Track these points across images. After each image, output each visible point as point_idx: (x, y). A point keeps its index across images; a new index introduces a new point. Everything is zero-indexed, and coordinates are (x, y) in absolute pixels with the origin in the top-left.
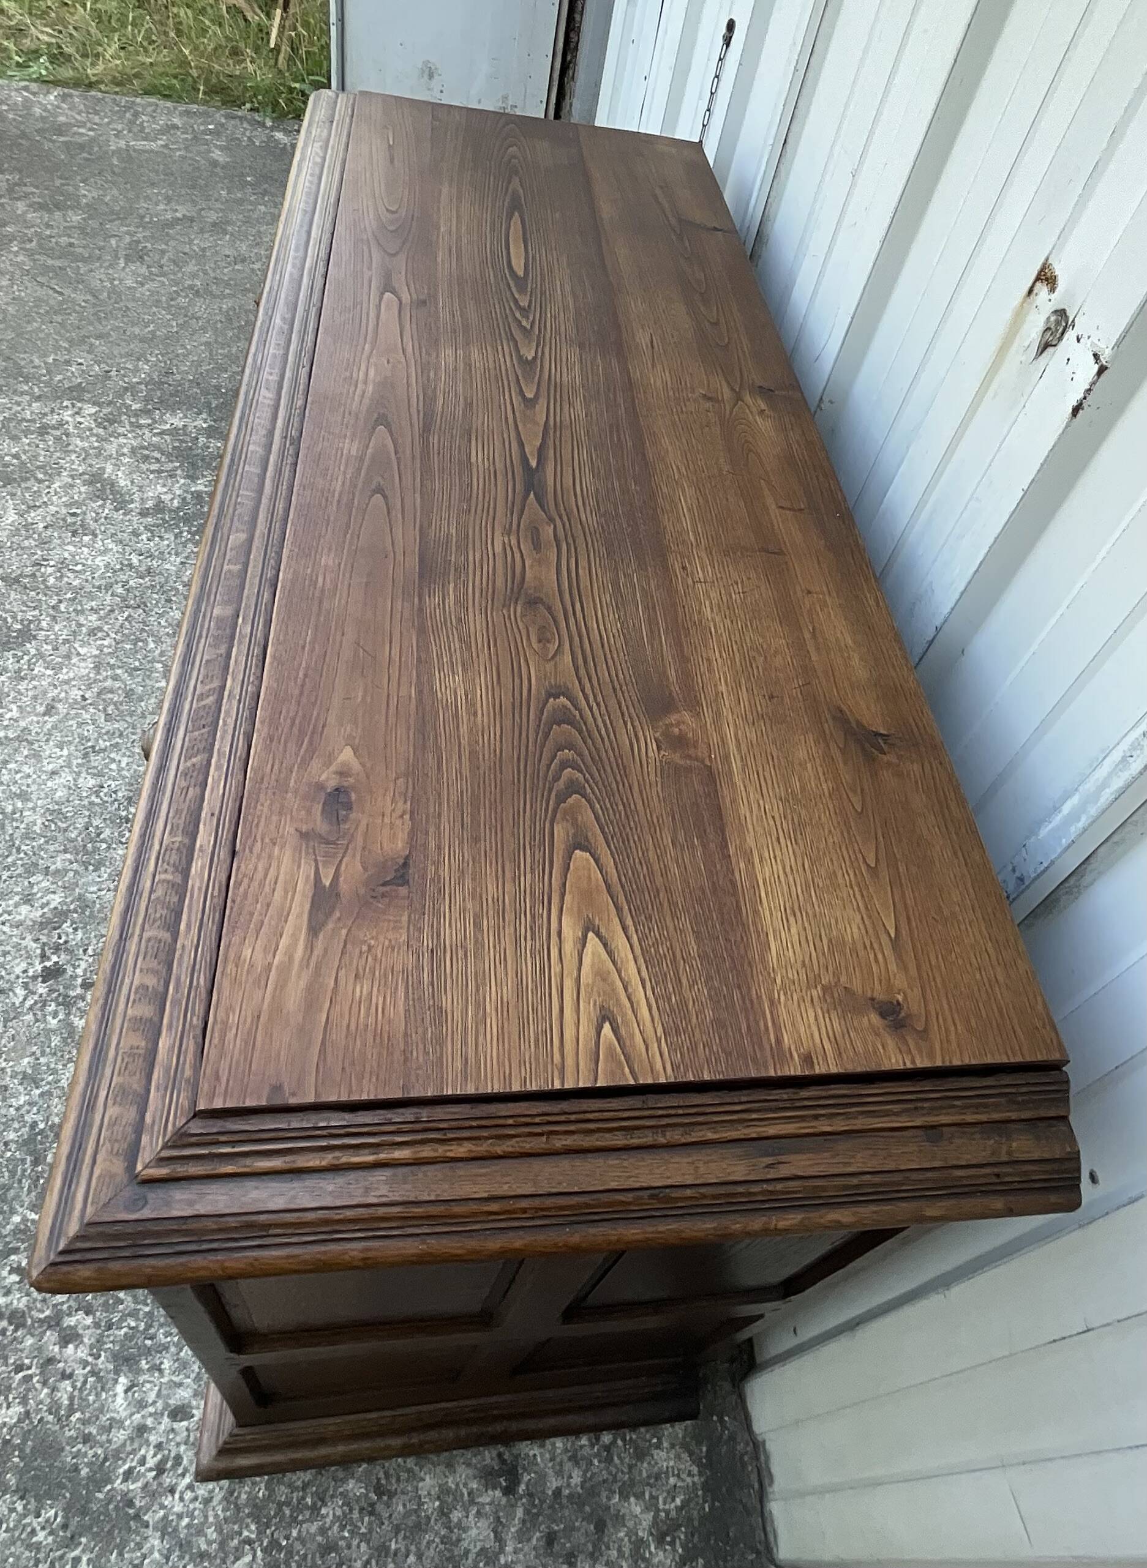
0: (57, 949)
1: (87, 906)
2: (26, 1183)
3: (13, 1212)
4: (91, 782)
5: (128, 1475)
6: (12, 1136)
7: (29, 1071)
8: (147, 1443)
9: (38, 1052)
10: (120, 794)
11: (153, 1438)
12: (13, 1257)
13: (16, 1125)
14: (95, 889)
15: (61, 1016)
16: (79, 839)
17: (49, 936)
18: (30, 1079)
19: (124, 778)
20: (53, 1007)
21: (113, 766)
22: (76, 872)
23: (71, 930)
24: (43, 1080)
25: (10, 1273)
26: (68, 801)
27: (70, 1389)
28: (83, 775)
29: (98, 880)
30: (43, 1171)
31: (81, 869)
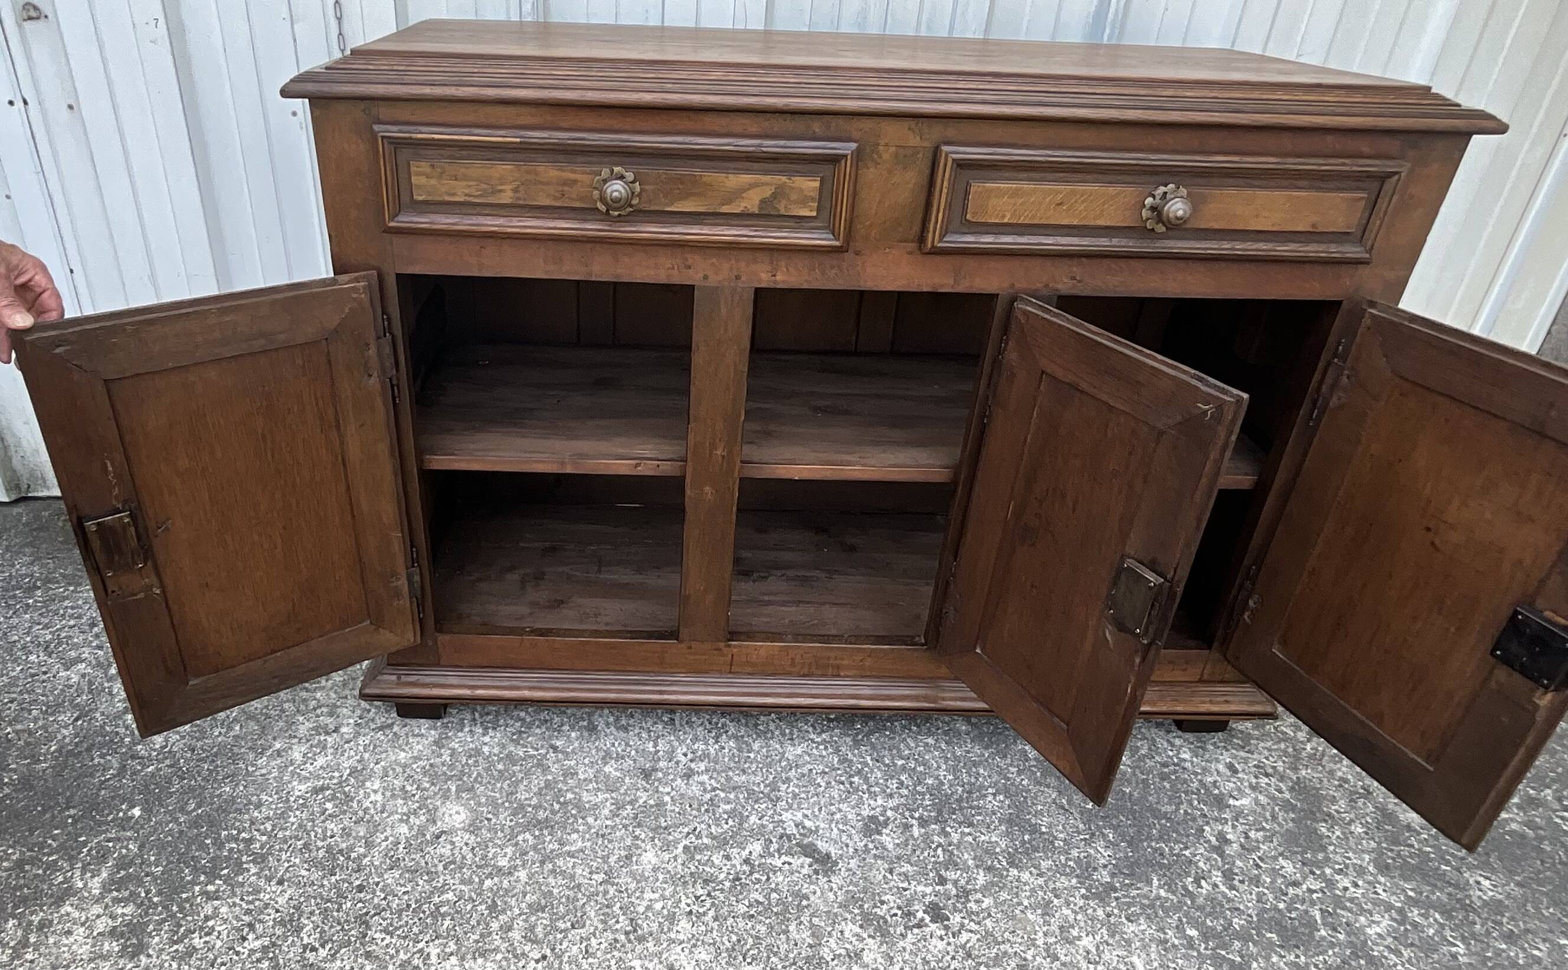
0: (909, 914)
1: (853, 897)
2: (1134, 893)
3: (1159, 897)
4: (684, 924)
5: (1280, 791)
6: (1100, 912)
7: (1039, 911)
8: (1257, 783)
9: (1020, 908)
10: (700, 892)
11: (1254, 781)
12: (1190, 888)
13: (1090, 911)
14: (831, 895)
15: (979, 896)
16: (767, 921)
17: (896, 925)
18: (1047, 908)
19: (675, 892)
20: (972, 905)
21: (658, 906)
22: (812, 915)
23: (885, 907)
24: (1044, 899)
25: (1202, 888)
26: (714, 944)
27: (1253, 832)
28: (673, 935)
29: (819, 893)
30: (1119, 882)
31: (807, 912)
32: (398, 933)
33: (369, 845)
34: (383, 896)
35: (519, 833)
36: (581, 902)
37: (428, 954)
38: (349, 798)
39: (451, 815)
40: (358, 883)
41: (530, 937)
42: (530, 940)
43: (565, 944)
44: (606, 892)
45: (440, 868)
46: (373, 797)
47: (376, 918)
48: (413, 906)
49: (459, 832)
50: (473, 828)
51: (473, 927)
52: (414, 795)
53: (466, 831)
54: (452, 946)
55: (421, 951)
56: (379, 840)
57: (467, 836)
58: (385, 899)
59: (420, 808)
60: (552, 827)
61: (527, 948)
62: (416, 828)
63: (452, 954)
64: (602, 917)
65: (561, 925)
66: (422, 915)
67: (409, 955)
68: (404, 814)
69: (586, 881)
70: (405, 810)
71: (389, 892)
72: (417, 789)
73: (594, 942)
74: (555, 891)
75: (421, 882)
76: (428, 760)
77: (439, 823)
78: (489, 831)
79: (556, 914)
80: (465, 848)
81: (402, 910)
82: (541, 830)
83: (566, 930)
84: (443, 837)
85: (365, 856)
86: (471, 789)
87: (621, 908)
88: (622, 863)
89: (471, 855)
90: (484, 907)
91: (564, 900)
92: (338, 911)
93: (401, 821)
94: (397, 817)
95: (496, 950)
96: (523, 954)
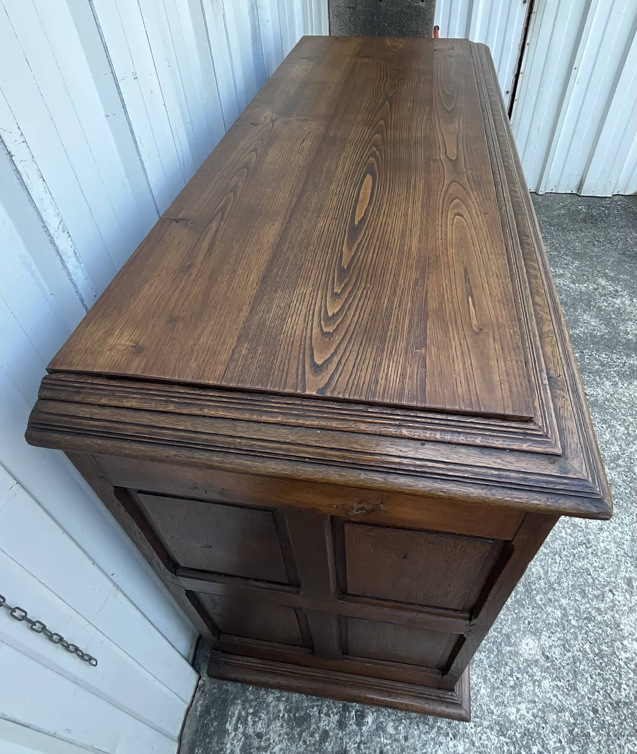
32: (618, 679)
33: (562, 709)
34: (597, 693)
35: (536, 604)
36: (574, 569)
37: (627, 658)
38: (527, 733)
39: (530, 649)
40: (591, 714)
41: (602, 597)
42: (603, 597)
43: (601, 579)
44: (566, 556)
45: (569, 654)
46: (523, 712)
47: (612, 696)
48: (599, 671)
49: (542, 643)
50: (536, 633)
51: (603, 631)
52: (518, 678)
53: (540, 638)
54: (617, 644)
55: (626, 663)
56: (558, 701)
57: (544, 637)
58: (598, 692)
59: (527, 673)
60: (529, 583)
61: (608, 600)
62: (543, 674)
63: (622, 644)
64: (581, 559)
65: (590, 581)
66: (603, 665)
67: (630, 671)
68: (534, 684)
69: (561, 565)
70: (530, 684)
71: (593, 690)
72: (512, 676)
73: (595, 564)
74: (570, 583)
75: (582, 667)
76: (485, 670)
77: (538, 657)
78: (538, 623)
79: (585, 584)
80: (552, 638)
81: (604, 679)
82: (532, 590)
83: (592, 578)
84: (547, 654)
85: (571, 711)
86: (508, 636)
87: (573, 549)
88: (547, 547)
89: (557, 634)
90: (589, 625)
91: (575, 579)
92: (614, 726)
93: (539, 686)
94: (537, 690)
95: (613, 617)
96: (612, 602)
